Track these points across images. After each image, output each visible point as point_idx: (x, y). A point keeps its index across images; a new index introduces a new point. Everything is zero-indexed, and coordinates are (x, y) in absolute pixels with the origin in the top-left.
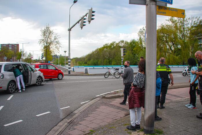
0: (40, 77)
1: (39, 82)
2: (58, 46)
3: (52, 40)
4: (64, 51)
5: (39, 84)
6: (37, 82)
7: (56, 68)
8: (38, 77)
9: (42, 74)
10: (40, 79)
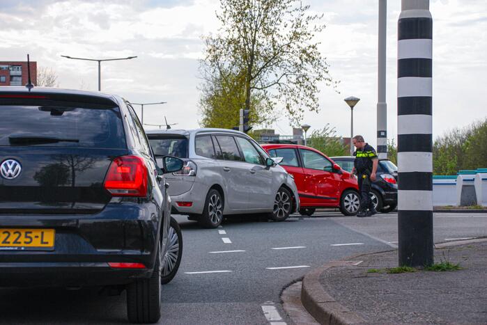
0: (284, 187)
1: (283, 209)
2: (310, 75)
3: (280, 42)
4: (347, 101)
5: (281, 213)
6: (275, 207)
7: (332, 164)
8: (280, 190)
9: (290, 181)
10: (285, 197)
